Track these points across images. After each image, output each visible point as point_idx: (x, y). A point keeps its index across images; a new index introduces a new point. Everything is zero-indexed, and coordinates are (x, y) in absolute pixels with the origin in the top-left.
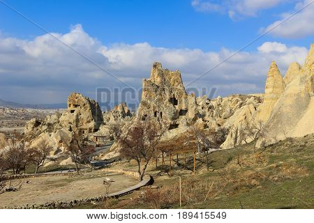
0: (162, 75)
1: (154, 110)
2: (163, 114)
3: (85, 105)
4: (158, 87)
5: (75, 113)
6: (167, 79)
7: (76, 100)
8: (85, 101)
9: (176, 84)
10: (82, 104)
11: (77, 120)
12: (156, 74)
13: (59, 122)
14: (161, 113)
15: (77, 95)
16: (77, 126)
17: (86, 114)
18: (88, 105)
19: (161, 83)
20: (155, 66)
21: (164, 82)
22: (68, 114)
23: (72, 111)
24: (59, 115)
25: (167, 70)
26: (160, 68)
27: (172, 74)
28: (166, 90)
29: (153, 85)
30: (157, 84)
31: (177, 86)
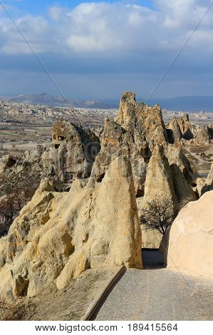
0: (132, 112)
3: (72, 137)
4: (124, 131)
5: (60, 150)
7: (62, 130)
9: (153, 126)
10: (69, 136)
12: (125, 111)
13: (40, 160)
15: (64, 122)
16: (62, 168)
18: (76, 139)
19: (130, 125)
22: (52, 150)
23: (57, 146)
24: (41, 150)
26: (132, 100)
27: (148, 110)
28: (135, 136)
29: (116, 128)
30: (124, 127)
31: (153, 130)
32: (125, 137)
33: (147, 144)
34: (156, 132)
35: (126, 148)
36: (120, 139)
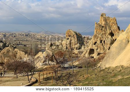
0: (105, 20)
1: (100, 39)
2: (105, 42)
3: (74, 35)
4: (103, 27)
5: (69, 40)
6: (108, 22)
7: (70, 33)
8: (74, 34)
9: (114, 25)
10: (72, 35)
11: (70, 43)
12: (102, 20)
13: (62, 44)
14: (104, 41)
15: (70, 30)
16: (70, 46)
17: (74, 40)
18: (75, 36)
19: (105, 24)
20: (102, 15)
21: (106, 24)
22: (66, 40)
23: (68, 39)
24: (62, 41)
25: (108, 17)
26: (105, 16)
27: (111, 19)
28: (107, 28)
29: (100, 26)
30: (103, 25)
31: (114, 26)
32: (103, 29)
33: (112, 31)
34: (115, 27)
35: (104, 32)
36: (102, 29)
